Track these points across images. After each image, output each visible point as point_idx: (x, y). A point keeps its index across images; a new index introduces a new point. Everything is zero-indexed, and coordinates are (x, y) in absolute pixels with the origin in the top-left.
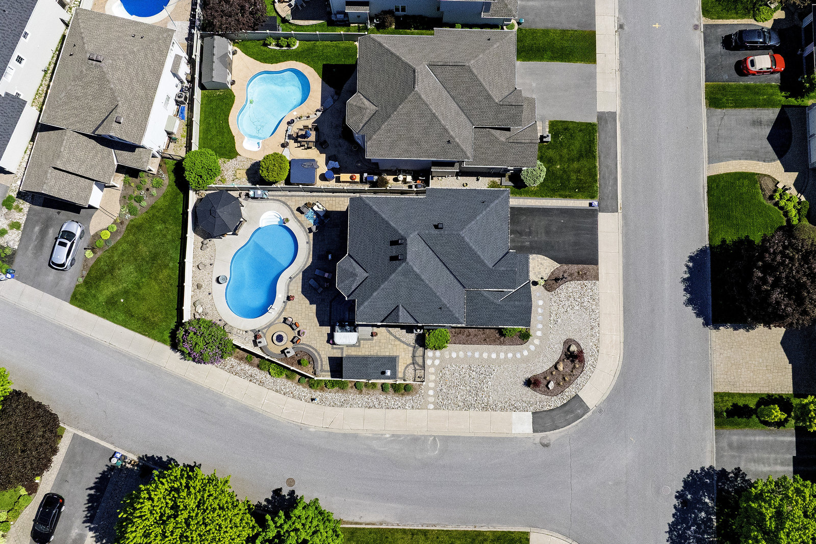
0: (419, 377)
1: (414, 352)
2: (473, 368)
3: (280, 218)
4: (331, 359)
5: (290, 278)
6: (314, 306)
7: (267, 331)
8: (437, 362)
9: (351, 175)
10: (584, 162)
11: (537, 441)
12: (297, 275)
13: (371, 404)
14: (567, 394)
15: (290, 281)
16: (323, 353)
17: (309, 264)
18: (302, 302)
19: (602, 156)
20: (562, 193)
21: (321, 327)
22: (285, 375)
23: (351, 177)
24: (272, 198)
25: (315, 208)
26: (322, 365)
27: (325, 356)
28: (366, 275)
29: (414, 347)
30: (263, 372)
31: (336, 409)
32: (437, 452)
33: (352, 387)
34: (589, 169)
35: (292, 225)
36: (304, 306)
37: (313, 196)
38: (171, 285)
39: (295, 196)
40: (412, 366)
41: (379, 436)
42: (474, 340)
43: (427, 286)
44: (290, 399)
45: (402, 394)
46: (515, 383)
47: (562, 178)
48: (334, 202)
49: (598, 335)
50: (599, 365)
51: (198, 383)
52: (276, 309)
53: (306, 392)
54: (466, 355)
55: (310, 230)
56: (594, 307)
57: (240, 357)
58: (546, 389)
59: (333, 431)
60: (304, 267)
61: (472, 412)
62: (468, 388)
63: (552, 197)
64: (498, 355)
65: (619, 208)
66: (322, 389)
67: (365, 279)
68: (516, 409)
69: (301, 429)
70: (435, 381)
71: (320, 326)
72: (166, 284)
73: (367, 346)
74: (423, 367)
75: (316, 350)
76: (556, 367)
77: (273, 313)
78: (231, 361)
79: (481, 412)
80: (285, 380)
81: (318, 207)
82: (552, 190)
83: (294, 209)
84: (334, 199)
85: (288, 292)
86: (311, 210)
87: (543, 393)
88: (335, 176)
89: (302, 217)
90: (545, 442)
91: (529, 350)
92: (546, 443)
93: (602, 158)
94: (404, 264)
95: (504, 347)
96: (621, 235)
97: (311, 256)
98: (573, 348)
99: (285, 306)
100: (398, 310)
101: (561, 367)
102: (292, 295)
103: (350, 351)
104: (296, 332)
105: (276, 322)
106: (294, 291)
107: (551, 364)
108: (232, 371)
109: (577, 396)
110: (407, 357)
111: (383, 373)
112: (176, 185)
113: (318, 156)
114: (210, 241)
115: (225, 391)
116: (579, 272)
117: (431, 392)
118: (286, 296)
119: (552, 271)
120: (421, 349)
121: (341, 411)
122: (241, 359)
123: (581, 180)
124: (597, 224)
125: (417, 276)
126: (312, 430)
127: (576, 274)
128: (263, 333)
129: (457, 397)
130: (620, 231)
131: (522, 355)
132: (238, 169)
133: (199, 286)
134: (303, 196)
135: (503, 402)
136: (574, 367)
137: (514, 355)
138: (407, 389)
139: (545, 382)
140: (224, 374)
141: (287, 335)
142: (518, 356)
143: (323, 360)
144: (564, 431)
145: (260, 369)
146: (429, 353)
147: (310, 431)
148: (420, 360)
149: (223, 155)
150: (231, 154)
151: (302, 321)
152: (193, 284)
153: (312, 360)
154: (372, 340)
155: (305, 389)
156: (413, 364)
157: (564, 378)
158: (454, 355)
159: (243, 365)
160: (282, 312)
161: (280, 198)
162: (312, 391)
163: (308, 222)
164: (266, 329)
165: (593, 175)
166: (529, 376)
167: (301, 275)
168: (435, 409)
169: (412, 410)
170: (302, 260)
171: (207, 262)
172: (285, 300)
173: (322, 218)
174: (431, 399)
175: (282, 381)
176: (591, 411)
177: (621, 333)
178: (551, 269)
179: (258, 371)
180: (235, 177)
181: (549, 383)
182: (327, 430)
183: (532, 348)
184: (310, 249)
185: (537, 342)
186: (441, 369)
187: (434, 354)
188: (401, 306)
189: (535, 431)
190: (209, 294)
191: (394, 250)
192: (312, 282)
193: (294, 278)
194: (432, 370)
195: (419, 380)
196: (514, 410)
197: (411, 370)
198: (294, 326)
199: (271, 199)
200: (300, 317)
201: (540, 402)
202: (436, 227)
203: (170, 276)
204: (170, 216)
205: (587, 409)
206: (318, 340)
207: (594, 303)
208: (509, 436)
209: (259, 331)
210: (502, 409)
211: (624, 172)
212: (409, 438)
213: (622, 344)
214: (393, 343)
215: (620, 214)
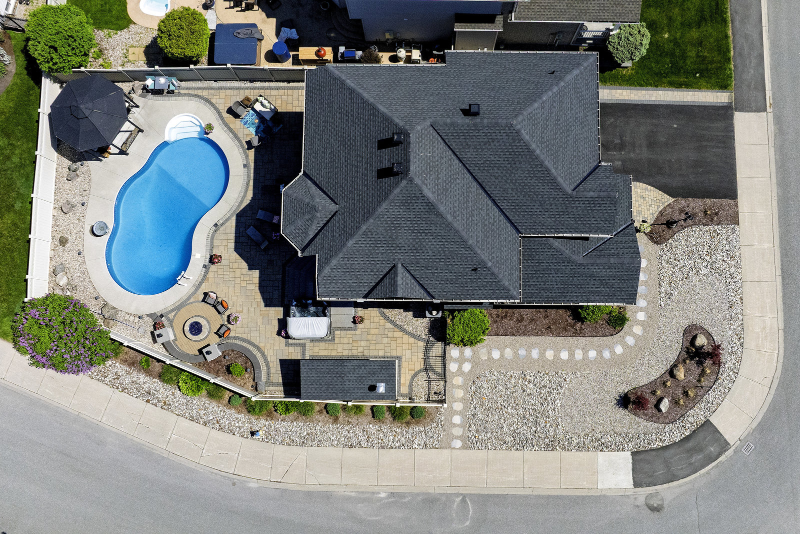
0: (435, 393)
1: (427, 350)
2: (528, 377)
3: (201, 126)
4: (283, 362)
5: (216, 225)
6: (256, 274)
7: (174, 316)
8: (467, 367)
9: (317, 48)
10: (709, 29)
11: (641, 500)
12: (227, 220)
13: (354, 441)
14: (691, 419)
15: (215, 231)
16: (271, 352)
17: (247, 201)
18: (236, 265)
19: (738, 19)
20: (674, 78)
21: (268, 308)
22: (204, 392)
23: (317, 53)
24: (186, 92)
25: (258, 107)
26: (268, 374)
27: (273, 358)
28: (333, 207)
29: (428, 342)
30: (168, 387)
31: (294, 449)
32: (468, 523)
33: (320, 412)
34: (718, 40)
35: (219, 136)
36: (238, 272)
37: (255, 88)
38: (18, 239)
39: (226, 88)
40: (424, 374)
41: (368, 495)
42: (529, 328)
43: (449, 226)
44: (215, 434)
45: (408, 423)
46: (602, 402)
47: (672, 55)
48: (290, 97)
49: (741, 317)
50: (744, 369)
51: (60, 406)
52: (191, 278)
53: (243, 420)
54: (516, 354)
55: (249, 144)
56: (733, 270)
57: (130, 361)
58: (655, 411)
59: (289, 487)
60: (239, 206)
61: (529, 454)
62: (521, 412)
63: (656, 86)
64: (572, 354)
65: (768, 104)
66: (269, 415)
67: (333, 216)
68: (603, 446)
69: (234, 484)
70: (463, 400)
71: (266, 306)
72: (9, 239)
73: (345, 340)
74: (443, 375)
75: (258, 348)
76: (671, 373)
77: (186, 285)
78: (115, 367)
79: (543, 454)
80: (206, 400)
81: (263, 105)
82: (657, 74)
83: (223, 109)
84: (290, 92)
85: (211, 250)
86: (251, 111)
87: (650, 418)
88: (291, 53)
89: (236, 124)
90: (655, 503)
91: (624, 345)
92: (655, 505)
93: (737, 23)
94: (405, 182)
95: (582, 340)
96: (772, 150)
97: (251, 188)
98: (701, 341)
99: (207, 273)
100: (396, 274)
101: (681, 374)
102: (218, 254)
103: (316, 349)
104: (225, 317)
105: (192, 300)
106: (222, 248)
107: (663, 369)
108: (116, 384)
109: (707, 423)
110: (415, 359)
111: (373, 388)
112: (28, 74)
113: (264, 22)
114: (82, 165)
115: (104, 419)
116: (705, 212)
117: (457, 419)
118: (208, 256)
119: (660, 209)
120: (439, 344)
121: (302, 453)
122: (132, 364)
123: (705, 57)
124: (733, 131)
125: (431, 207)
126: (253, 485)
127: (701, 214)
128: (168, 319)
129: (502, 428)
130: (772, 143)
131: (613, 353)
132: (132, 46)
133: (63, 242)
134: (239, 88)
135: (582, 435)
136: (703, 373)
137: (600, 353)
138: (415, 414)
139: (653, 400)
140: (104, 390)
141: (208, 322)
142: (607, 354)
143: (271, 365)
144: (686, 483)
145: (164, 381)
146: (454, 352)
147: (249, 488)
148: (437, 364)
149: (106, 23)
150: (120, 23)
151: (234, 298)
152: (53, 238)
153: (251, 365)
154: (355, 329)
155: (240, 416)
156: (426, 370)
157: (686, 393)
158: (496, 355)
159: (135, 374)
160: (201, 284)
161: (199, 92)
162: (253, 418)
163: (246, 132)
164: (173, 314)
165: (722, 50)
166: (624, 389)
167: (233, 221)
168: (464, 447)
169: (424, 451)
170: (236, 196)
171: (77, 200)
172: (207, 263)
173: (270, 124)
174: (458, 432)
175: (200, 401)
176: (733, 448)
177: (780, 313)
178: (659, 207)
179: (161, 384)
180: (126, 60)
181: (660, 400)
182: (278, 486)
183: (630, 340)
184: (248, 176)
185: (638, 330)
186: (474, 379)
187: (462, 353)
188: (400, 265)
189: (637, 484)
190: (79, 254)
191: (386, 158)
192: (251, 231)
193: (222, 224)
194: (458, 381)
195: (436, 398)
196: (600, 448)
197: (422, 380)
198: (220, 308)
199: (185, 95)
200: (231, 292)
201: (645, 434)
202: (467, 112)
203: (15, 225)
204: (17, 124)
205: (724, 446)
206: (262, 331)
207: (733, 263)
208: (592, 493)
209: (162, 316)
210: (581, 447)
211: (774, 45)
212: (419, 498)
213: (781, 333)
214: (390, 335)
215: (771, 115)
